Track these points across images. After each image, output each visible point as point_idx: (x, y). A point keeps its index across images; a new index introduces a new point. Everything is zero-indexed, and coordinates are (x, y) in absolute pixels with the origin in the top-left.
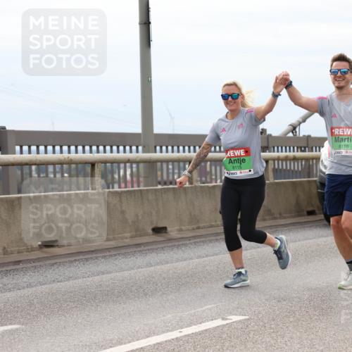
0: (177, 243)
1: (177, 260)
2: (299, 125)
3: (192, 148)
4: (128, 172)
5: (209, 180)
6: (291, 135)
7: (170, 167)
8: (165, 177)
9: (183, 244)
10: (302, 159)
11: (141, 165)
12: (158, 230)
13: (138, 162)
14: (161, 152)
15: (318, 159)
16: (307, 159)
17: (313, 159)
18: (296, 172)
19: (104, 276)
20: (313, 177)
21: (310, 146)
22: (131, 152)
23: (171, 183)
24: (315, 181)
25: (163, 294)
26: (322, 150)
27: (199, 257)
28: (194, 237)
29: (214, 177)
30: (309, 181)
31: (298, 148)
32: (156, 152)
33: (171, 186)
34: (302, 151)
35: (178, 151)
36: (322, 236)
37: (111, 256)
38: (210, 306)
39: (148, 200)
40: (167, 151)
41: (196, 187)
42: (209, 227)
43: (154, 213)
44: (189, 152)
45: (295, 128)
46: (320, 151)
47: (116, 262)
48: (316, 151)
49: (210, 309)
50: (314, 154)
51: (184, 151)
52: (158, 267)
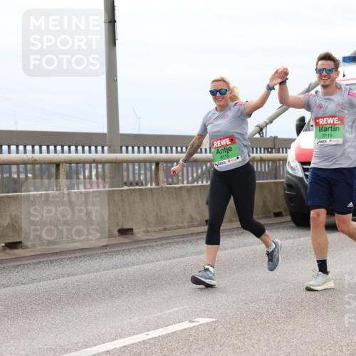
0: (143, 245)
1: (144, 262)
2: (266, 126)
3: (158, 148)
4: (94, 173)
5: (175, 181)
6: (257, 136)
7: (137, 167)
8: (131, 178)
9: (149, 246)
10: (269, 160)
11: (107, 166)
12: (124, 232)
13: (103, 163)
14: (127, 152)
15: (285, 160)
16: (274, 161)
17: (280, 160)
18: (263, 173)
19: (69, 278)
20: (280, 179)
21: (277, 147)
22: (96, 152)
23: (137, 184)
24: (282, 182)
25: (130, 296)
26: (289, 151)
27: (166, 259)
28: (161, 239)
29: (180, 178)
30: (275, 183)
31: (264, 149)
32: (121, 152)
33: (137, 187)
34: (269, 152)
35: (145, 152)
36: (290, 238)
37: (76, 257)
38: (176, 309)
39: (114, 201)
40: (133, 152)
41: (162, 188)
42: (176, 229)
43: (120, 214)
44: (156, 152)
45: (261, 129)
46: (286, 152)
47: (82, 264)
48: (283, 152)
49: (177, 312)
50: (280, 155)
51: (150, 152)
52: (125, 269)
